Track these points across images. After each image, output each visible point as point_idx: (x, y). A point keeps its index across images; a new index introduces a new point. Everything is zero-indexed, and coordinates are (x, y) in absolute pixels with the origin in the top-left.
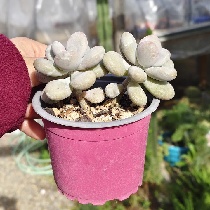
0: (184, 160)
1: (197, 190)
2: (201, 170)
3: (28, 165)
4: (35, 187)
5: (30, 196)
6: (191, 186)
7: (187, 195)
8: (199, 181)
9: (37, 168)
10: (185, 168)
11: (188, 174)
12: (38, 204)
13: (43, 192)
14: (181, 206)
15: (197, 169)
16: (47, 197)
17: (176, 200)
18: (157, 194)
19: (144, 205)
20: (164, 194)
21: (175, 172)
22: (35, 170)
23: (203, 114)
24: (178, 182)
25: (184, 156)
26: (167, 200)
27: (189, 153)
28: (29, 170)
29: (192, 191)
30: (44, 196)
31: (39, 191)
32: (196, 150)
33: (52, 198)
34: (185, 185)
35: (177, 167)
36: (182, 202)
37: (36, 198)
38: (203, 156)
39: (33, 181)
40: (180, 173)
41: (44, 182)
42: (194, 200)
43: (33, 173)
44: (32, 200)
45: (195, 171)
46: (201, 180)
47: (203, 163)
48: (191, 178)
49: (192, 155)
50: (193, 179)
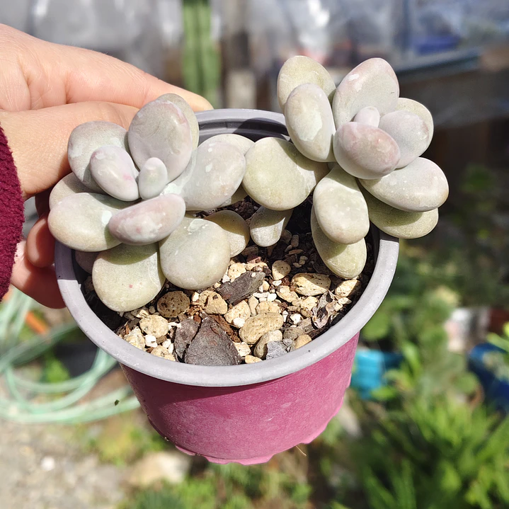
0: (391, 383)
1: (422, 457)
2: (433, 408)
3: (11, 397)
4: (27, 452)
5: (16, 476)
6: (408, 446)
7: (399, 469)
8: (427, 434)
9: (35, 405)
10: (394, 403)
11: (401, 416)
12: (34, 495)
13: (49, 464)
14: (385, 495)
15: (423, 405)
16: (58, 476)
17: (372, 482)
18: (326, 466)
19: (295, 495)
20: (344, 465)
21: (370, 414)
22: (29, 411)
23: (437, 272)
24: (379, 437)
25: (393, 374)
26: (351, 481)
27: (403, 366)
28: (14, 412)
29: (413, 460)
30: (50, 474)
31: (39, 463)
32: (422, 360)
33: (71, 479)
34: (395, 445)
35: (376, 401)
36: (387, 484)
37: (33, 481)
38: (437, 375)
39: (25, 437)
40: (382, 415)
41: (50, 439)
42: (416, 482)
43: (24, 419)
44: (20, 485)
45: (419, 411)
46: (434, 431)
47: (437, 389)
48: (407, 427)
49: (411, 372)
50: (413, 430)
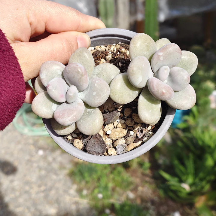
0: (186, 121)
1: (198, 152)
2: (203, 132)
3: (25, 125)
4: (32, 148)
5: (27, 157)
6: (192, 148)
7: (188, 157)
8: (200, 143)
9: (35, 128)
10: (186, 130)
11: (189, 135)
12: (35, 165)
13: (41, 152)
14: (182, 168)
15: (199, 130)
16: (45, 158)
17: (176, 162)
18: (157, 155)
19: (144, 167)
20: (164, 155)
21: (176, 134)
22: (32, 131)
23: (206, 75)
24: (180, 144)
25: (186, 117)
26: (168, 162)
27: (191, 114)
28: (26, 131)
29: (194, 153)
30: (41, 156)
31: (37, 152)
32: (199, 112)
33: (50, 159)
34: (187, 147)
35: (179, 129)
36: (183, 163)
37: (34, 159)
38: (205, 118)
39: (31, 141)
40: (181, 134)
41: (41, 142)
42: (195, 162)
43: (30, 134)
44: (29, 161)
45: (197, 133)
46: (203, 142)
47: (205, 124)
48: (192, 140)
49: (194, 116)
50: (194, 141)
